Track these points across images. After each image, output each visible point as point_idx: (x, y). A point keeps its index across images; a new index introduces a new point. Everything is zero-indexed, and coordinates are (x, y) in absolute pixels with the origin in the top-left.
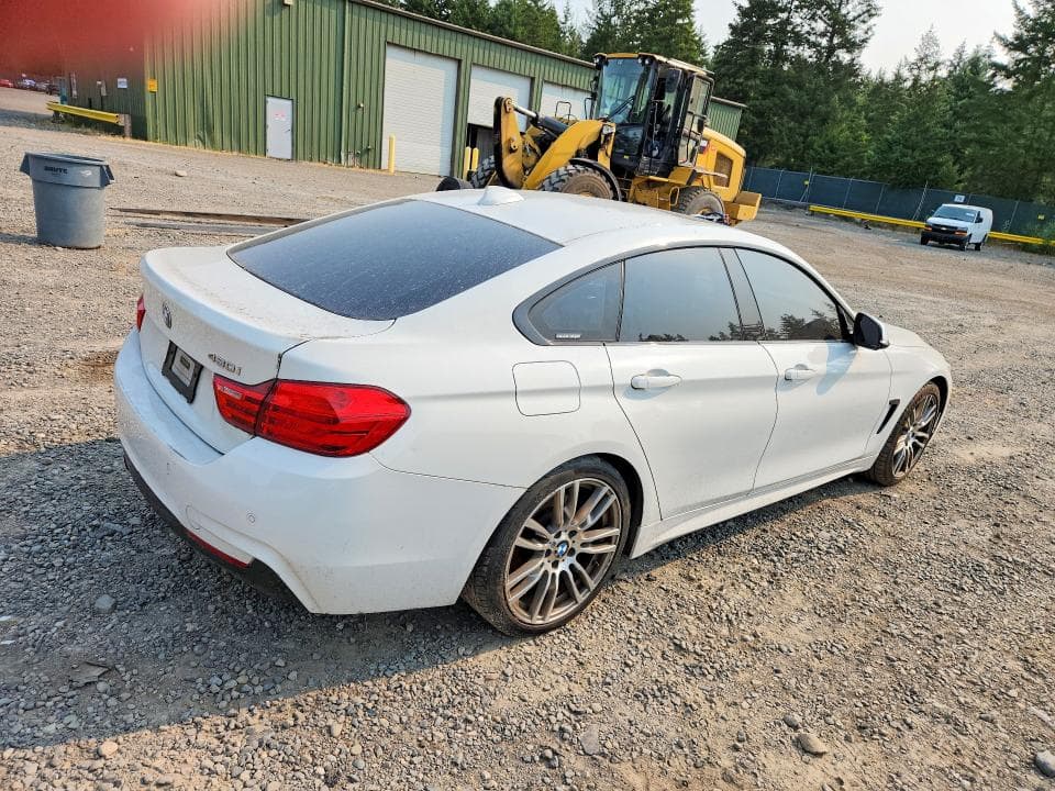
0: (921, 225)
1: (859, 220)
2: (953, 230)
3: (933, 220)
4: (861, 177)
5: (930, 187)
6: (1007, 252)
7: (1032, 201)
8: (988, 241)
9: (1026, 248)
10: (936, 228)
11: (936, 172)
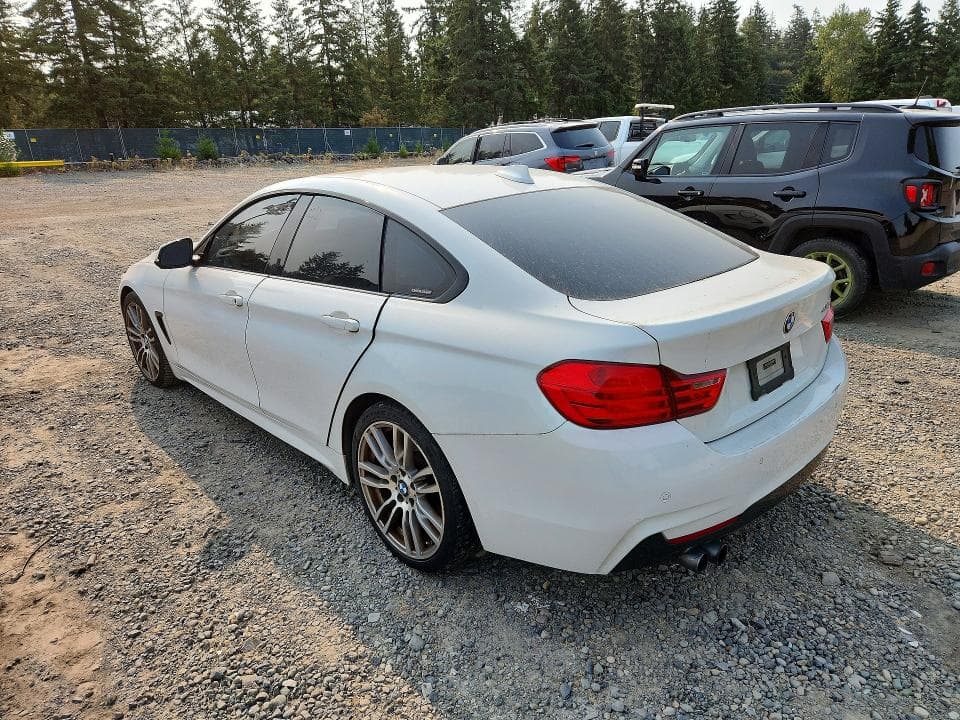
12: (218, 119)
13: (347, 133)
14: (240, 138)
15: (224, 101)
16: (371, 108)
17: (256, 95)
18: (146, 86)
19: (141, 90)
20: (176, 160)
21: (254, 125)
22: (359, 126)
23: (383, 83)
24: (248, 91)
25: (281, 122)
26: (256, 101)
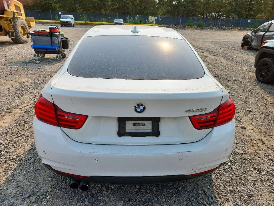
0: (59, 21)
1: (37, 22)
2: (67, 22)
3: (61, 20)
4: (30, 9)
5: (51, 10)
6: (80, 26)
7: (76, 12)
8: (76, 24)
9: (81, 24)
10: (63, 21)
11: (51, 6)
12: (208, 15)
13: (249, 21)
14: (212, 21)
15: (212, 9)
16: (262, 13)
17: (222, 8)
18: (191, 5)
19: (190, 6)
20: (191, 27)
21: (219, 17)
22: (255, 19)
23: (270, 4)
24: (220, 6)
25: (228, 17)
26: (222, 10)
